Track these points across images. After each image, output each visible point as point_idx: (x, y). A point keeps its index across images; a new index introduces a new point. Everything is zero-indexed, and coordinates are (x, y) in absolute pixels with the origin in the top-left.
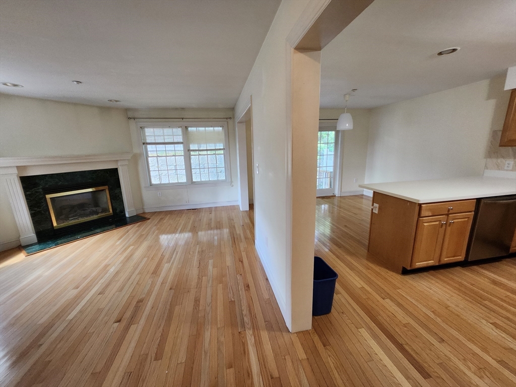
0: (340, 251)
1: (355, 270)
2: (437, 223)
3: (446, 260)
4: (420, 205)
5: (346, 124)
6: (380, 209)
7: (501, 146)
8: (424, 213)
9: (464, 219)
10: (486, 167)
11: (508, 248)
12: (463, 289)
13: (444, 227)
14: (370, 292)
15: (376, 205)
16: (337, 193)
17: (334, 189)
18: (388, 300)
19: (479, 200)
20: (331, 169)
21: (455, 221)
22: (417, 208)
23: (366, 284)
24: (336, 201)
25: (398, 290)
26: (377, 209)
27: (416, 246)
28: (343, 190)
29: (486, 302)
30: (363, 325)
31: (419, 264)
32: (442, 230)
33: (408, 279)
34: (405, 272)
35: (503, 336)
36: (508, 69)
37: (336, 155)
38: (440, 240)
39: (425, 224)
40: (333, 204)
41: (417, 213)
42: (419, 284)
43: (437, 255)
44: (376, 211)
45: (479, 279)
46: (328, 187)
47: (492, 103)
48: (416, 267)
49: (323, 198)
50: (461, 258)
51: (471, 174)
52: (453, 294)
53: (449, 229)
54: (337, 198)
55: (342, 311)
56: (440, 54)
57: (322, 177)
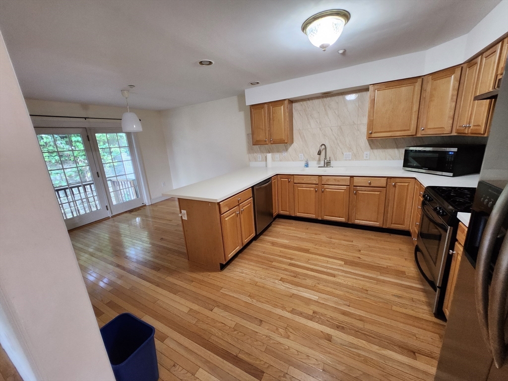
0: (159, 274)
1: (180, 291)
2: (234, 214)
3: (246, 241)
4: (219, 203)
5: (133, 125)
6: (188, 215)
7: (253, 145)
8: (223, 210)
9: (248, 204)
10: (250, 160)
11: (271, 215)
12: (260, 260)
13: (239, 216)
14: (198, 310)
15: (184, 212)
16: (147, 202)
17: (142, 198)
18: (216, 310)
19: (253, 187)
20: (133, 177)
21: (244, 208)
22: (217, 207)
23: (193, 303)
24: (148, 211)
25: (221, 291)
26: (186, 216)
27: (225, 241)
28: (152, 197)
29: (274, 263)
30: (199, 364)
31: (230, 255)
32: (238, 219)
33: (226, 272)
34: (223, 267)
35: (287, 286)
36: (244, 91)
37: (133, 160)
38: (239, 228)
39: (226, 219)
40: (146, 216)
41: (219, 212)
42: (235, 273)
43: (240, 241)
44: (185, 218)
45: (265, 245)
46: (133, 197)
47: (242, 114)
48: (230, 258)
49: (131, 211)
50: (253, 235)
51: (242, 168)
52: (257, 268)
53: (242, 216)
54: (148, 207)
55: (172, 363)
56: (201, 63)
57: (124, 187)
